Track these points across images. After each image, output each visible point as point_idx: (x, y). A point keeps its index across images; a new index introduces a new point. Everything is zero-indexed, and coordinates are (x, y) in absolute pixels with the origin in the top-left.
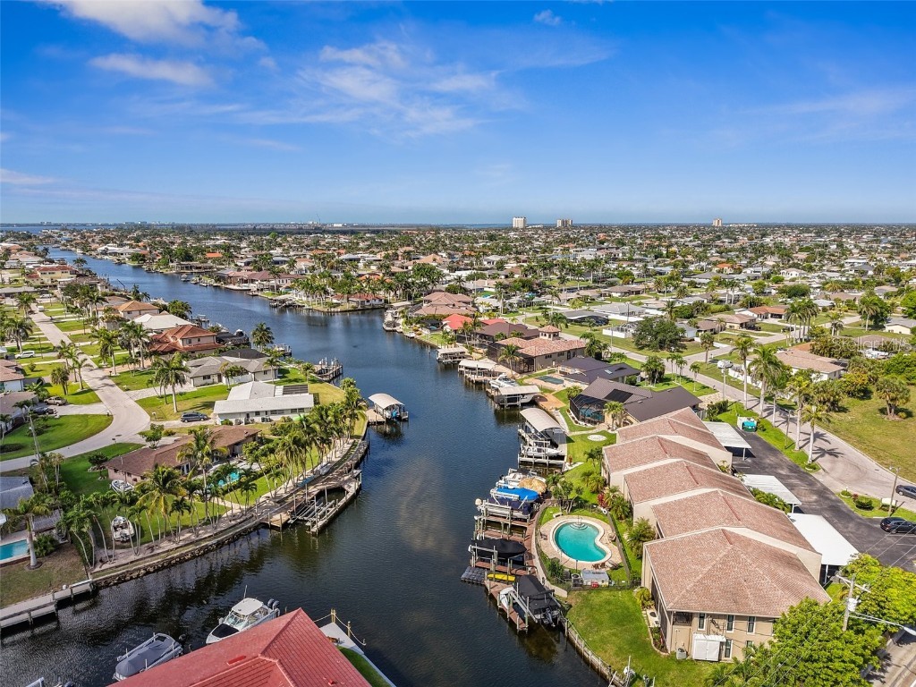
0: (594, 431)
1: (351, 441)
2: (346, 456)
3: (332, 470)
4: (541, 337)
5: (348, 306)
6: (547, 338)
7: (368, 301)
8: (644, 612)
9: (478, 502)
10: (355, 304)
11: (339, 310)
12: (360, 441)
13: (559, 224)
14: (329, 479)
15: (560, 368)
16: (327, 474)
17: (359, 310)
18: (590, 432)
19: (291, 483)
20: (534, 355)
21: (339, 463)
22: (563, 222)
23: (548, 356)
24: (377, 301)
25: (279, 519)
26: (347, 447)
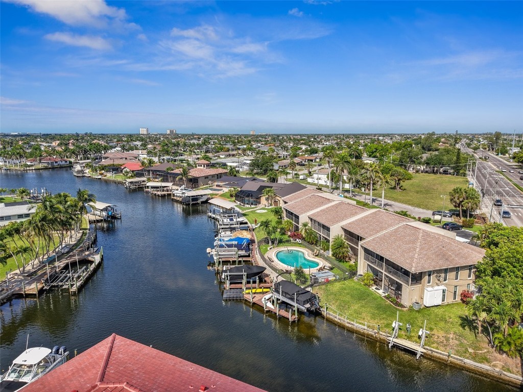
0: (257, 208)
1: (81, 231)
2: (80, 241)
3: (71, 250)
4: (198, 167)
5: (40, 166)
6: (202, 167)
7: (56, 162)
8: (371, 289)
9: (208, 250)
10: (46, 165)
11: (33, 168)
12: (88, 231)
13: (168, 132)
14: (71, 256)
15: (216, 184)
16: (68, 252)
17: (50, 168)
18: (255, 209)
19: (36, 261)
20: (198, 176)
21: (76, 245)
22: (170, 131)
23: (206, 177)
24: (64, 162)
25: (33, 288)
26: (79, 235)
